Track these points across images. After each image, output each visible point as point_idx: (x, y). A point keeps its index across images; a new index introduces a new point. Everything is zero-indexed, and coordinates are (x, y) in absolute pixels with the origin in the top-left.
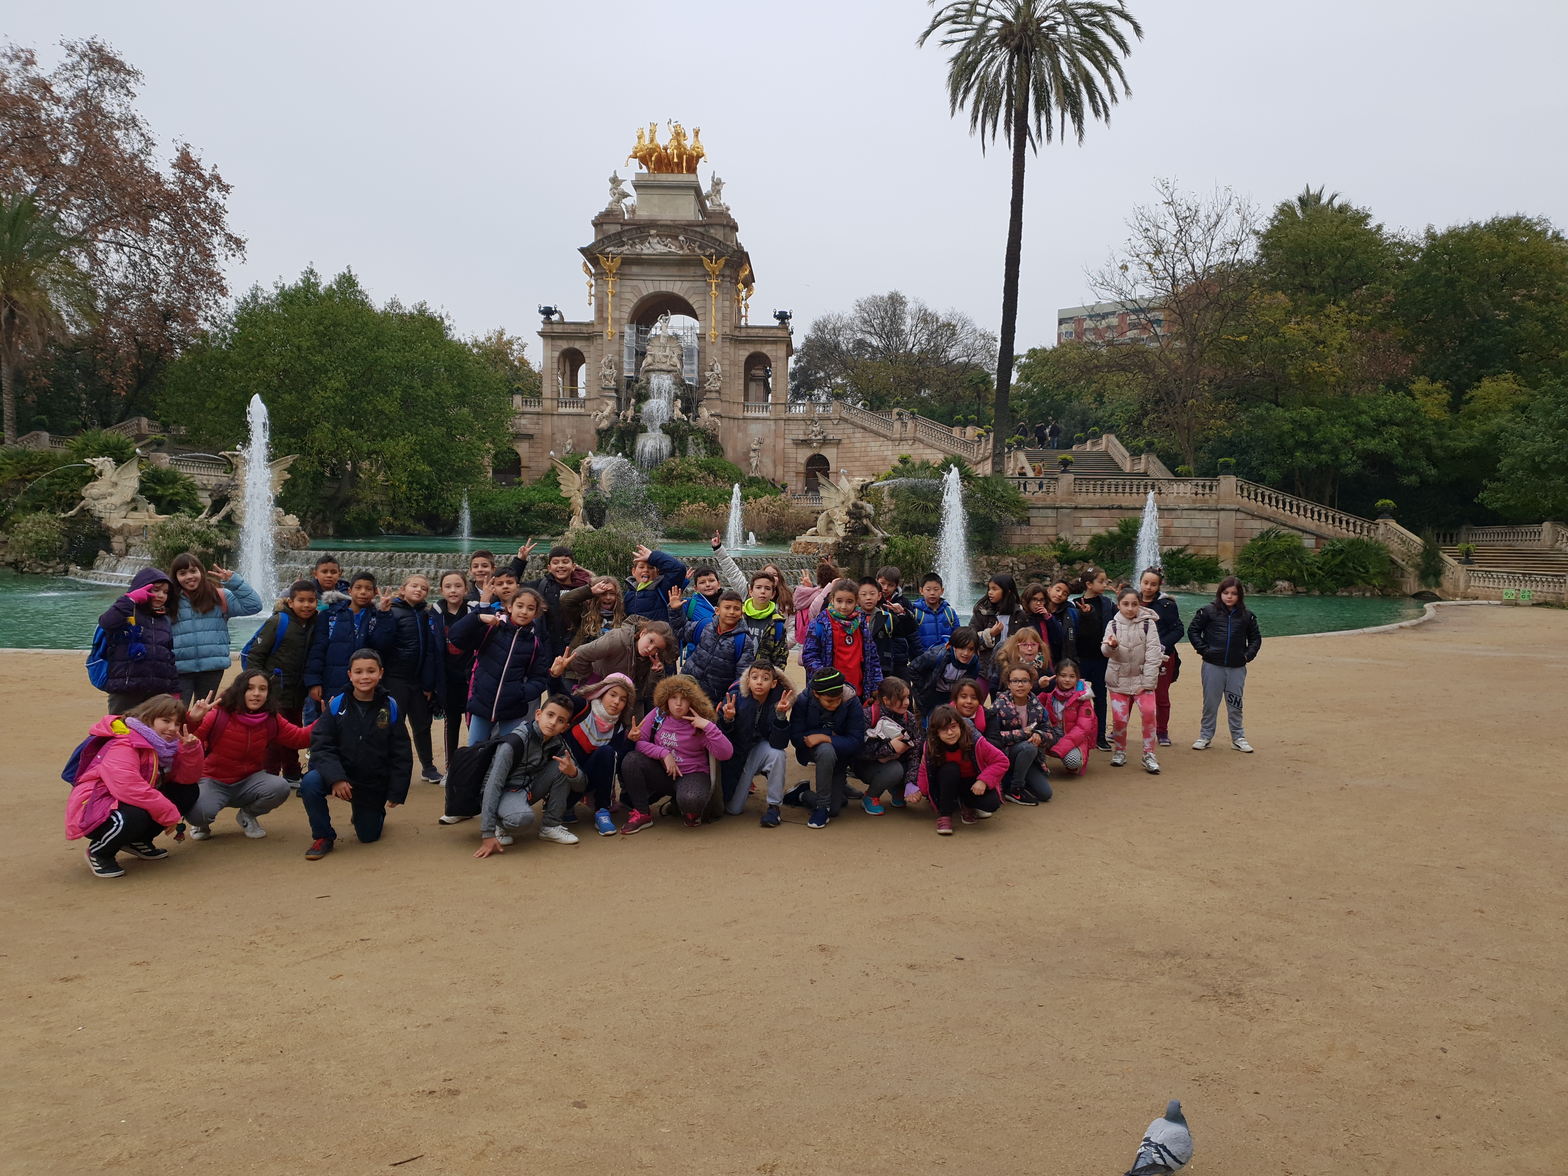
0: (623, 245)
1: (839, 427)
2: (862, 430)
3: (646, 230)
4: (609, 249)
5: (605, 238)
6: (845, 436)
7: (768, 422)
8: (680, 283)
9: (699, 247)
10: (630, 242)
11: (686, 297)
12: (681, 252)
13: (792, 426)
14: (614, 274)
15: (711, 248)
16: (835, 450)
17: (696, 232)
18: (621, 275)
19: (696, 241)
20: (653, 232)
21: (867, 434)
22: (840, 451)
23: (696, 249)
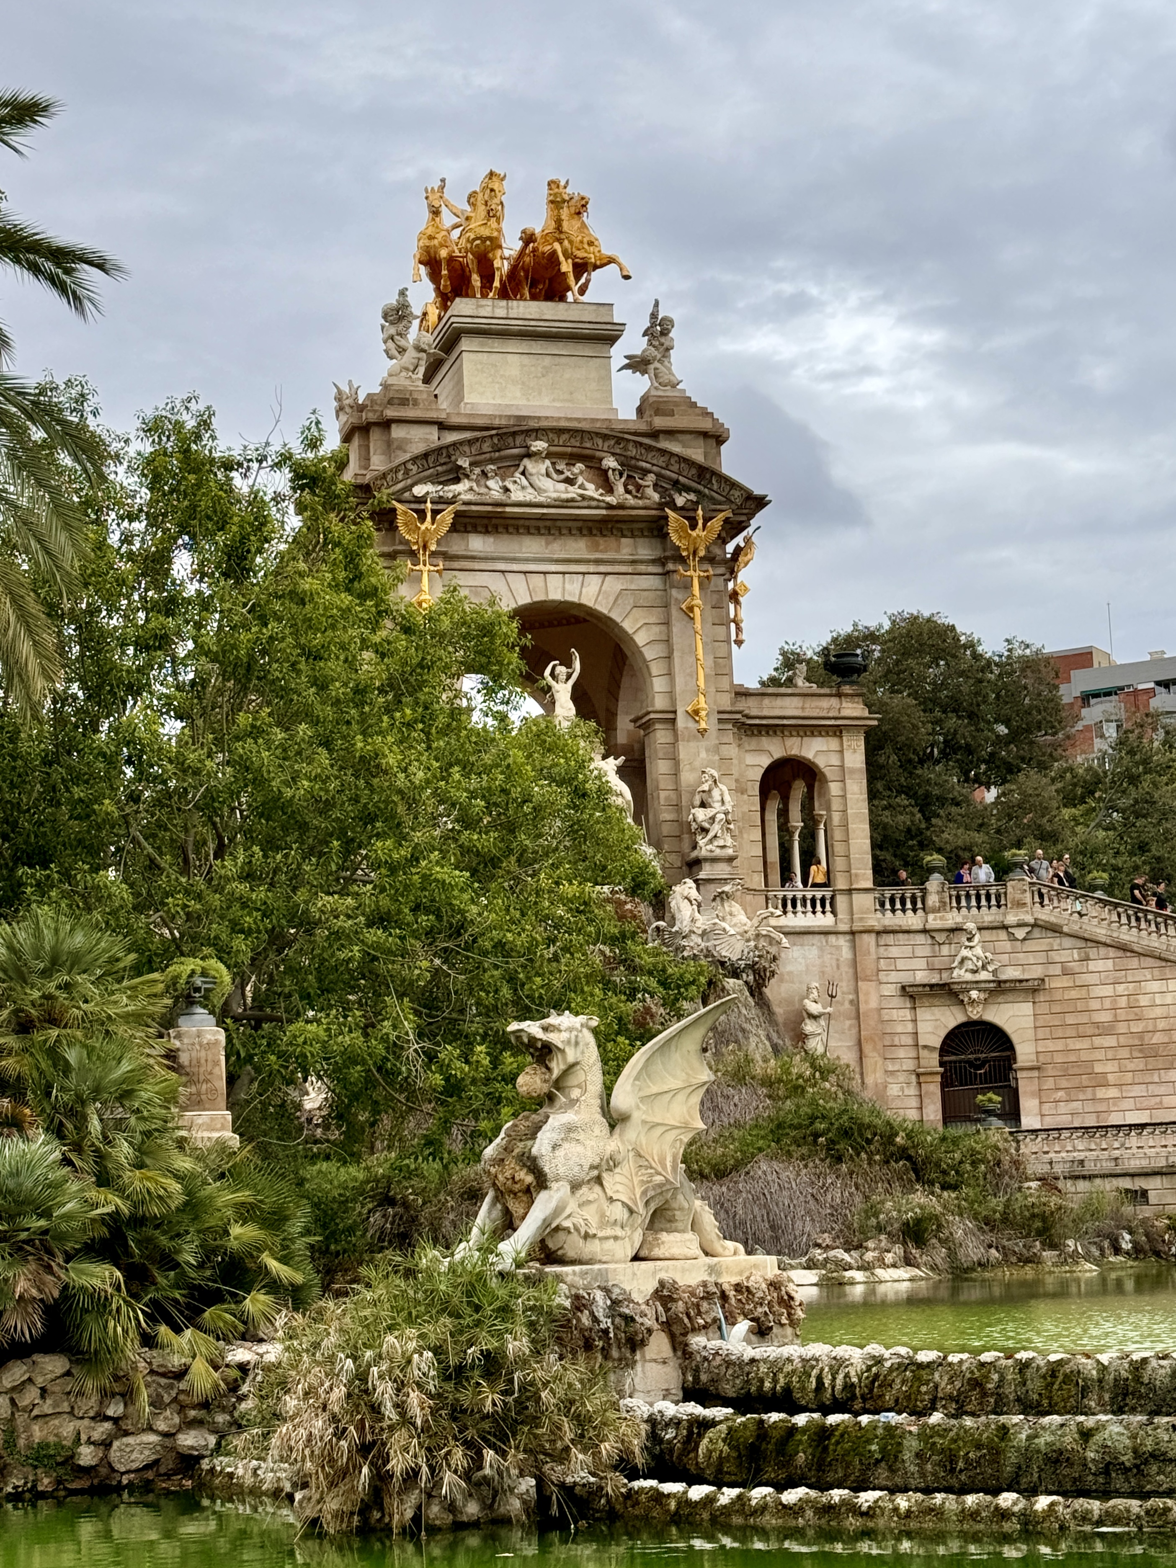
0: (457, 480)
1: (1030, 945)
2: (1112, 952)
3: (519, 440)
4: (419, 490)
5: (414, 460)
6: (1057, 970)
7: (832, 939)
8: (597, 579)
9: (656, 486)
10: (477, 471)
11: (614, 615)
12: (608, 499)
13: (897, 948)
14: (433, 554)
15: (688, 490)
16: (1026, 1008)
17: (649, 448)
18: (447, 557)
19: (645, 472)
20: (539, 445)
21: (1134, 962)
22: (1043, 1008)
23: (650, 492)
